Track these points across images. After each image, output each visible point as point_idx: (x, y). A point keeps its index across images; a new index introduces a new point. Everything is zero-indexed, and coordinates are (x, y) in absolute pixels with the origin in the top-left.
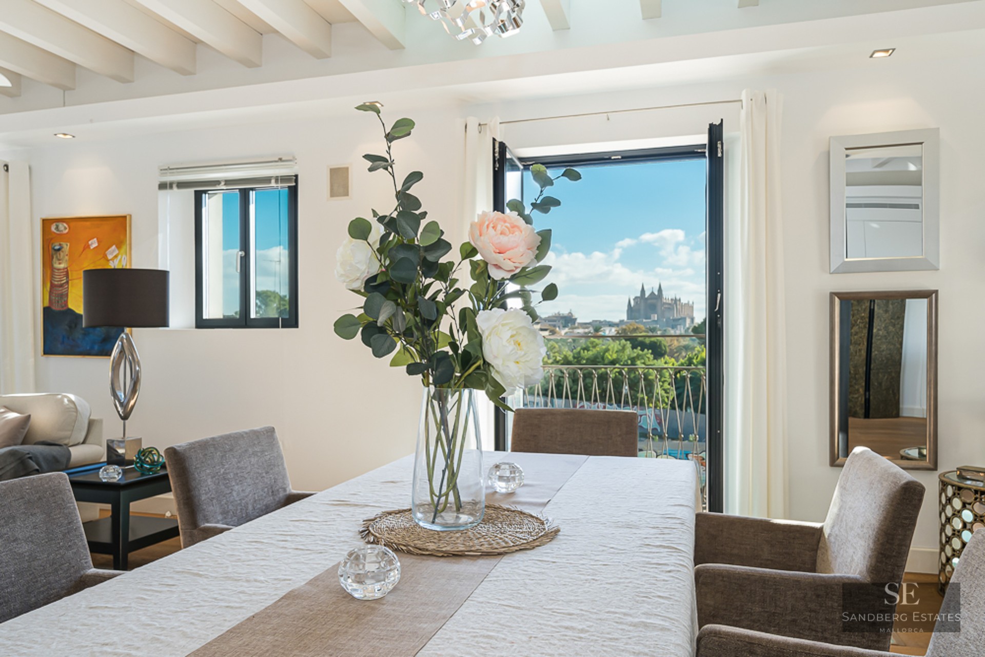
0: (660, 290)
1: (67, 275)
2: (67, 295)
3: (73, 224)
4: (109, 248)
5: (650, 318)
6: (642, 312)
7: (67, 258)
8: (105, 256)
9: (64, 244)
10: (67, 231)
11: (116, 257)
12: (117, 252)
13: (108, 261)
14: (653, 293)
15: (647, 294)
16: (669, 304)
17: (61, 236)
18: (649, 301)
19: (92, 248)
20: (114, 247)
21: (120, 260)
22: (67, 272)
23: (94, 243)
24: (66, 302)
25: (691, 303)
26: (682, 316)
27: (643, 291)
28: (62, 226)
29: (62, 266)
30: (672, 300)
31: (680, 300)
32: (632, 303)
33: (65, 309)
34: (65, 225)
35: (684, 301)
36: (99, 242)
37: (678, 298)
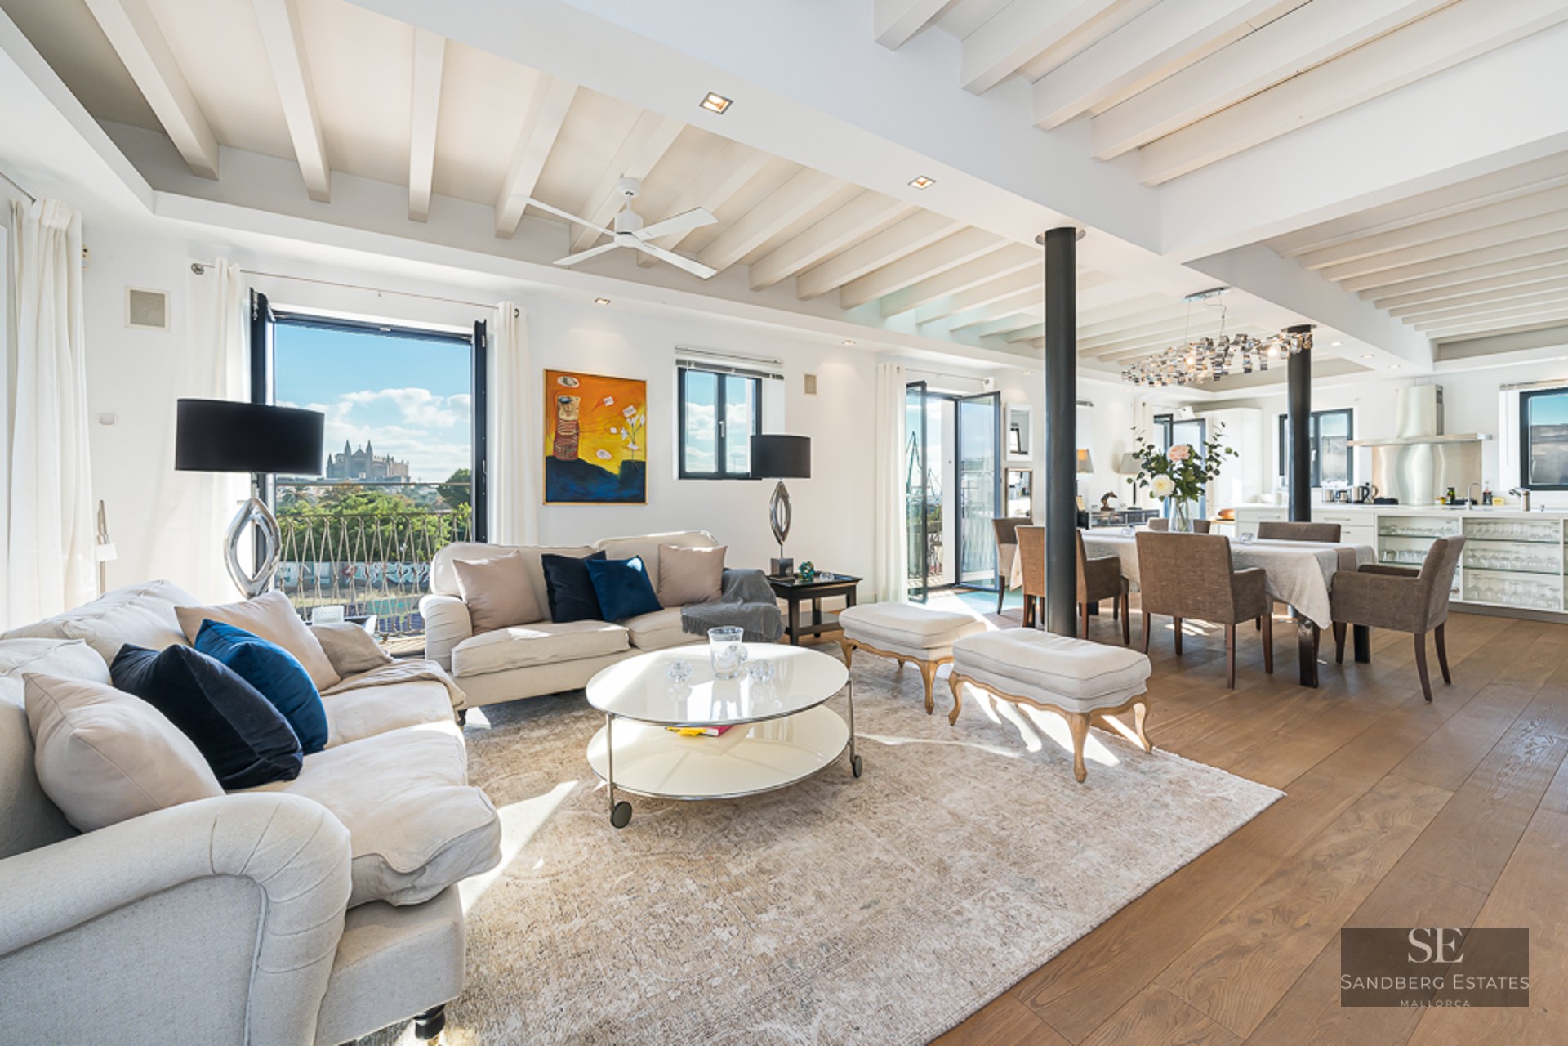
0: (369, 448)
1: (577, 427)
2: (577, 446)
3: (584, 381)
4: (626, 407)
5: (357, 477)
6: (347, 470)
7: (577, 411)
8: (621, 414)
9: (574, 398)
10: (577, 386)
11: (634, 416)
12: (634, 411)
13: (626, 418)
14: (360, 451)
15: (353, 451)
16: (380, 463)
17: (569, 390)
18: (356, 459)
19: (607, 405)
20: (631, 407)
21: (638, 420)
22: (577, 425)
23: (610, 401)
24: (576, 453)
25: (405, 462)
26: (396, 474)
27: (348, 447)
28: (570, 380)
29: (572, 418)
30: (383, 459)
31: (393, 459)
32: (334, 460)
33: (574, 459)
34: (575, 380)
35: (397, 460)
36: (614, 400)
37: (391, 457)
